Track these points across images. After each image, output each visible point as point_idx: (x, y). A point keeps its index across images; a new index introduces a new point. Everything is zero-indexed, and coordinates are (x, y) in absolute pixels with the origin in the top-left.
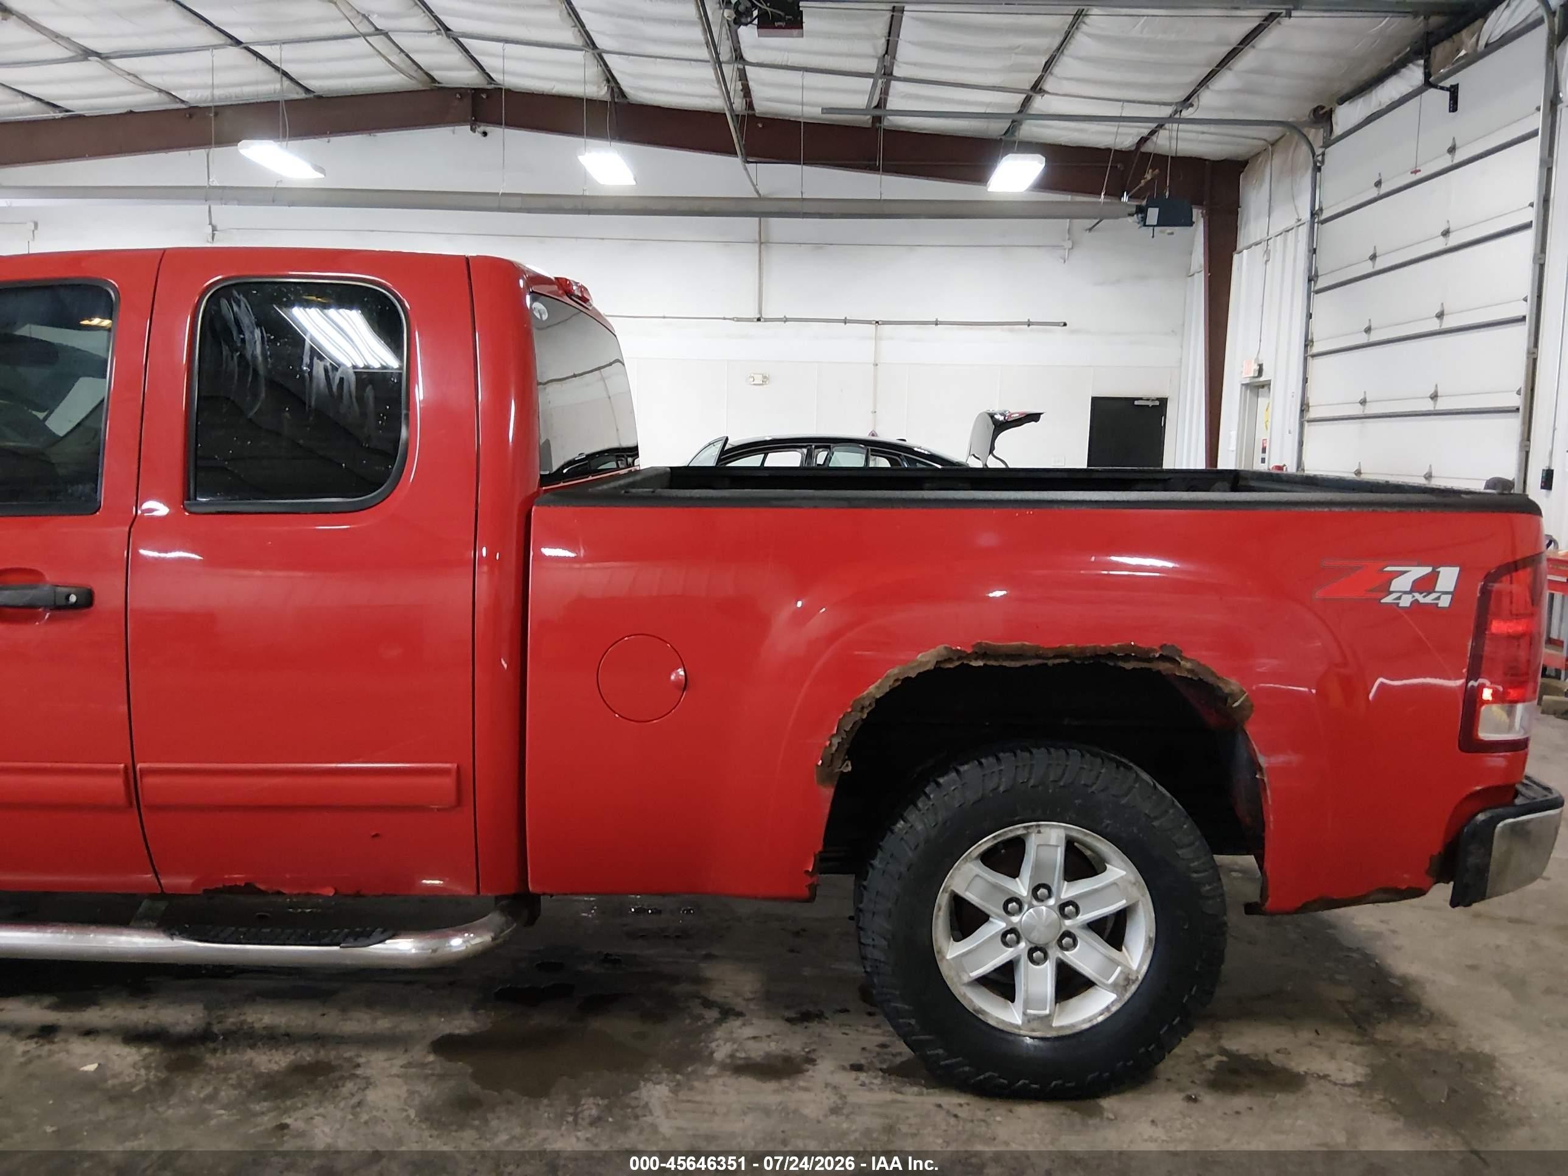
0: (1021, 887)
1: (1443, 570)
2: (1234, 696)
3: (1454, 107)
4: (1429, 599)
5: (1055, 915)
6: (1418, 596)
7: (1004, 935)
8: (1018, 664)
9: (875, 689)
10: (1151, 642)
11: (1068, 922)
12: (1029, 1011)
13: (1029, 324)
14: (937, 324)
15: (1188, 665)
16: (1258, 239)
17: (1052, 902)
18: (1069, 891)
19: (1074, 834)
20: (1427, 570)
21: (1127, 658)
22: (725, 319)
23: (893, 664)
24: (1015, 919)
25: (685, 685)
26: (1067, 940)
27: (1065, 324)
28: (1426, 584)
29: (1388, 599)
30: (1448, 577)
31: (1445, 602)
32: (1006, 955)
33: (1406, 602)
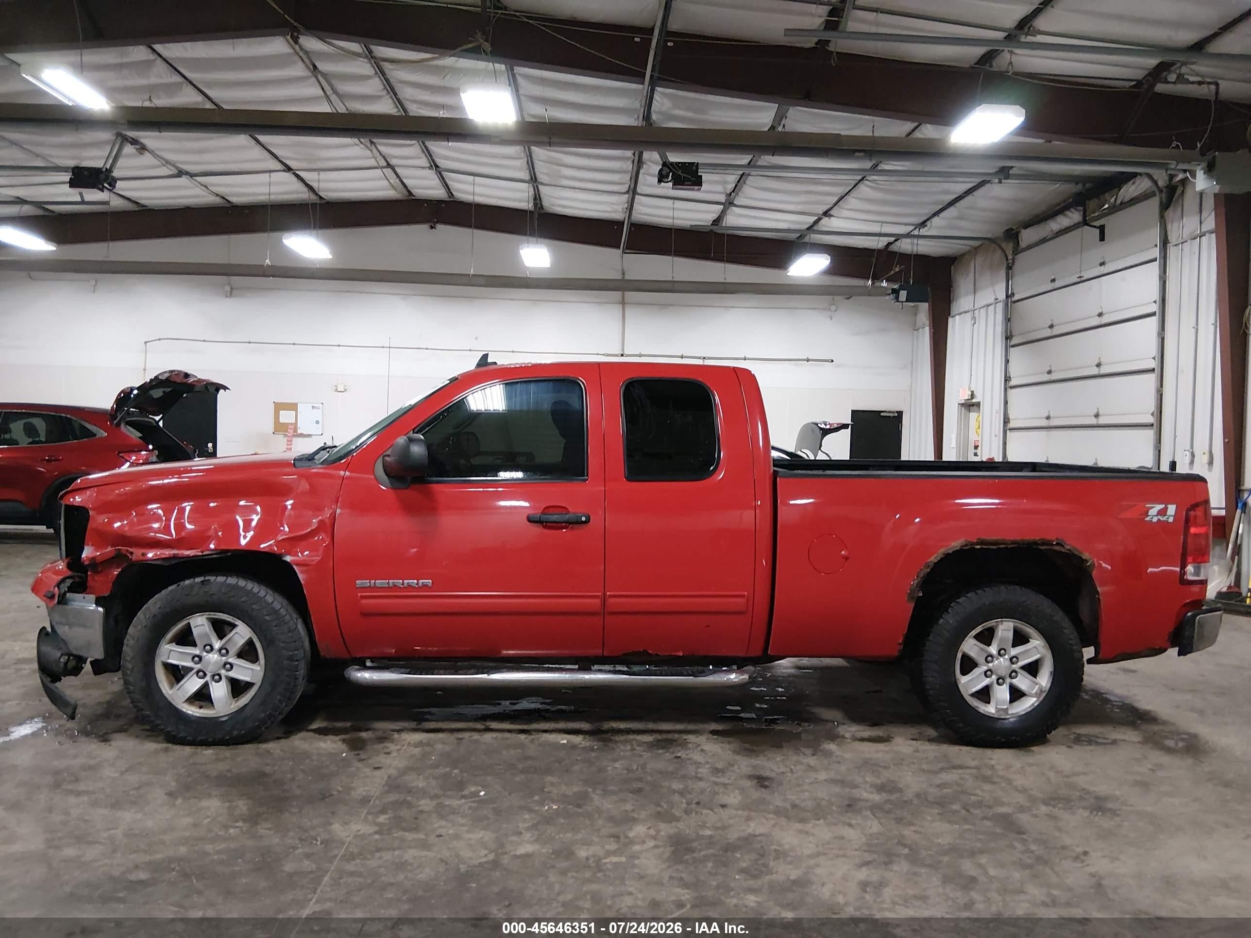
0: (993, 649)
1: (1169, 506)
2: (1087, 561)
3: (1102, 239)
4: (1165, 518)
5: (1008, 663)
6: (1160, 517)
7: (985, 672)
8: (995, 547)
9: (934, 559)
10: (1051, 536)
11: (1014, 666)
12: (998, 707)
13: (808, 360)
14: (745, 359)
15: (1068, 547)
16: (967, 309)
17: (1006, 657)
18: (1014, 651)
19: (1019, 625)
20: (1163, 506)
21: (1043, 544)
22: (598, 354)
23: (943, 546)
24: (991, 665)
25: (846, 558)
26: (1013, 674)
27: (832, 361)
28: (1162, 512)
29: (1148, 519)
30: (1172, 509)
31: (1171, 520)
32: (987, 681)
33: (1155, 520)
